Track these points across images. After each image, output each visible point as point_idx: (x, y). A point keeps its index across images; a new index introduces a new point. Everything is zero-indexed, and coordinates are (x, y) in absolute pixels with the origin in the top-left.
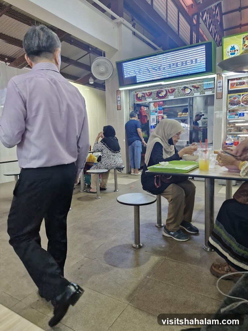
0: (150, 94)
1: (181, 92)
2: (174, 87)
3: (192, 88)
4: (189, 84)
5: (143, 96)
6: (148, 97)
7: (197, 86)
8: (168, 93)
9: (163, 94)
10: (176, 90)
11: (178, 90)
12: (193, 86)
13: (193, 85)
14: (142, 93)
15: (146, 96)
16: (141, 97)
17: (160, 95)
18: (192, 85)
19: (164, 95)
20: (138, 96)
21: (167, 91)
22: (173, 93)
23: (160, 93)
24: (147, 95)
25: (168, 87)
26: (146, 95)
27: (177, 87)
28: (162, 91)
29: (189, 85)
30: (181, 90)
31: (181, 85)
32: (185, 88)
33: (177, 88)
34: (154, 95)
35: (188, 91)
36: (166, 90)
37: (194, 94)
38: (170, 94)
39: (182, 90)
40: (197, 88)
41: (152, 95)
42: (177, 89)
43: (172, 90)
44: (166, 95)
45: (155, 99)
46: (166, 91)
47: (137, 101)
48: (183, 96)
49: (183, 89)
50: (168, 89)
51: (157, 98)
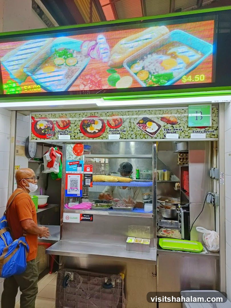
0: (66, 126)
1: (136, 128)
2: (121, 117)
3: (162, 123)
4: (155, 114)
5: (48, 127)
6: (60, 130)
7: (172, 119)
8: (107, 127)
9: (97, 127)
10: (126, 124)
11: (130, 122)
12: (162, 119)
13: (164, 116)
14: (48, 121)
15: (57, 129)
16: (45, 129)
17: (89, 130)
18: (161, 116)
19: (97, 131)
20: (38, 127)
21: (106, 122)
22: (118, 129)
23: (88, 126)
24: (59, 126)
25: (108, 114)
26: (55, 126)
27: (128, 117)
28: (94, 122)
29: (155, 116)
30: (136, 124)
31: (137, 114)
32: (146, 120)
33: (127, 118)
34: (75, 128)
35: (152, 128)
36: (102, 120)
37: (166, 137)
38: (112, 129)
39: (138, 123)
40: (173, 123)
41: (70, 128)
42: (128, 120)
43: (117, 122)
44: (103, 130)
45: (76, 137)
46: (103, 123)
47: (36, 138)
48: (142, 136)
49: (141, 122)
50: (108, 117)
51: (82, 135)
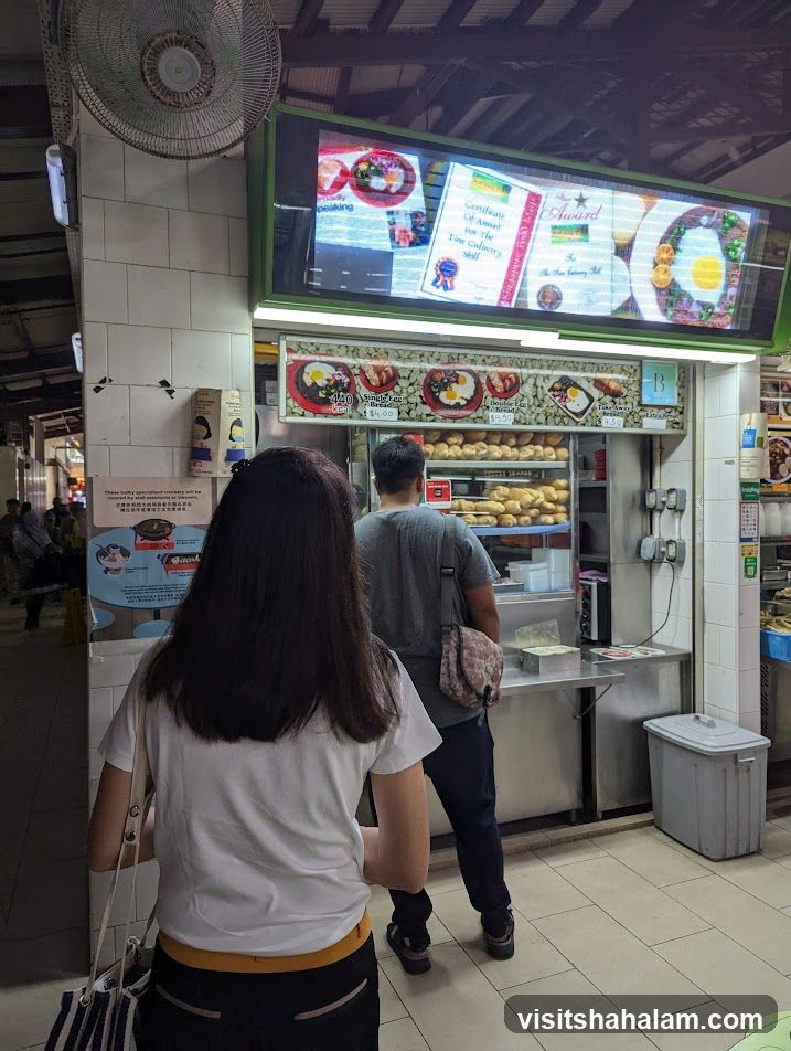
0: (388, 382)
1: (547, 398)
2: (518, 370)
3: (596, 393)
4: (584, 370)
5: (338, 384)
6: (371, 394)
7: (613, 386)
8: (487, 393)
9: (462, 391)
10: (527, 389)
11: (535, 385)
12: (599, 384)
13: (599, 376)
14: (337, 366)
15: (363, 391)
16: (327, 388)
17: (443, 396)
18: (593, 375)
19: (463, 402)
20: (308, 381)
21: (484, 380)
22: (511, 401)
23: (444, 386)
24: (367, 382)
25: (488, 361)
26: (358, 380)
27: (532, 371)
28: (455, 378)
29: (583, 375)
30: (546, 389)
31: (549, 367)
32: (566, 384)
33: (530, 376)
34: (411, 389)
35: (577, 401)
36: (475, 375)
37: (603, 424)
38: (497, 400)
39: (552, 389)
40: (615, 394)
41: (397, 388)
42: (531, 381)
43: (507, 381)
44: (474, 402)
45: (413, 414)
46: (478, 383)
47: (300, 410)
48: (558, 420)
49: (557, 386)
50: (489, 369)
51: (427, 409)
